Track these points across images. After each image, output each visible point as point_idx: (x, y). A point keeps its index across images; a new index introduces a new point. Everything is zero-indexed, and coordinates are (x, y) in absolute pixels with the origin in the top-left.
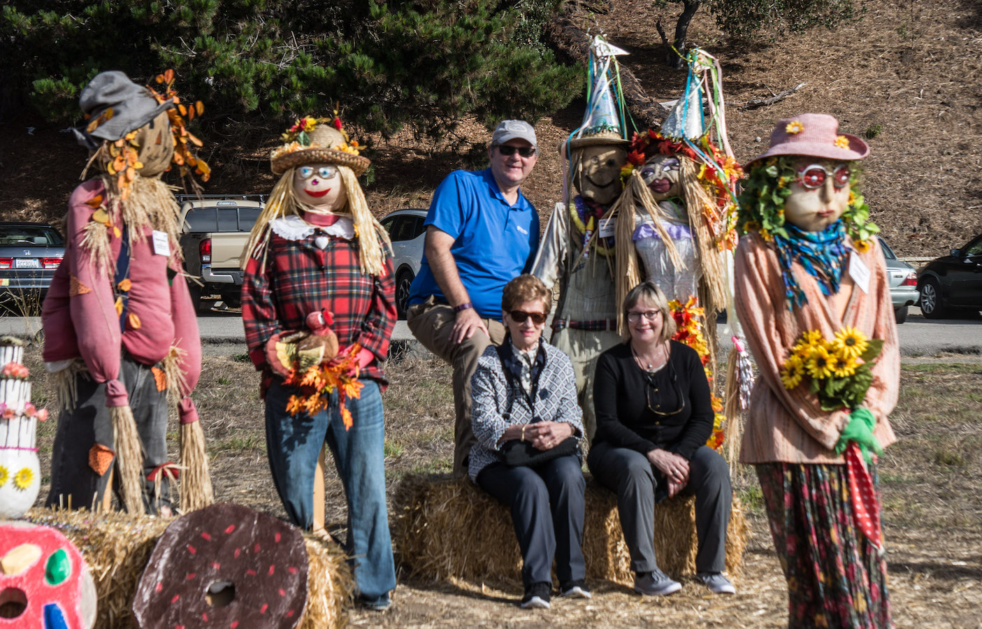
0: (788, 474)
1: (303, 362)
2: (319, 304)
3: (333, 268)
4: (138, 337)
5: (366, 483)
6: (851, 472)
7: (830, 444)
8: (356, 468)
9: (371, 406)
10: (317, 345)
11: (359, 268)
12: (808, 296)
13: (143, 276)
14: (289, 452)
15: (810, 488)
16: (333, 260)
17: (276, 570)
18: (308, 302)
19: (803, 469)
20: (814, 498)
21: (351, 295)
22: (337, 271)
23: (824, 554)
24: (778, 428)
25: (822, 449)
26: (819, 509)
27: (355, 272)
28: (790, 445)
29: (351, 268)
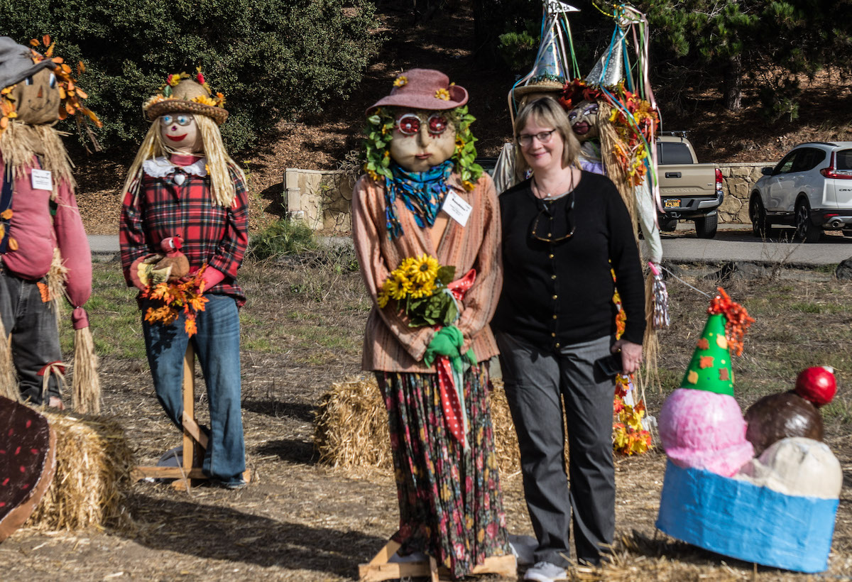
0: (389, 381)
1: (155, 280)
2: (174, 231)
3: (187, 201)
4: (16, 257)
5: (221, 381)
6: (440, 381)
7: (418, 356)
8: (213, 369)
9: (225, 318)
10: (166, 266)
11: (210, 201)
12: (404, 228)
13: (23, 207)
14: (157, 355)
15: (405, 394)
16: (188, 194)
17: (21, 450)
18: (166, 230)
19: (399, 377)
20: (409, 402)
21: (202, 224)
22: (191, 204)
23: (416, 450)
24: (378, 342)
25: (412, 361)
26: (412, 411)
27: (207, 204)
28: (387, 356)
29: (203, 201)
